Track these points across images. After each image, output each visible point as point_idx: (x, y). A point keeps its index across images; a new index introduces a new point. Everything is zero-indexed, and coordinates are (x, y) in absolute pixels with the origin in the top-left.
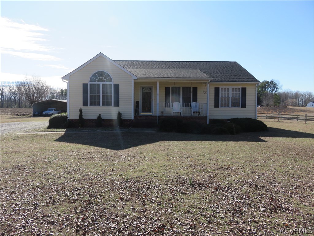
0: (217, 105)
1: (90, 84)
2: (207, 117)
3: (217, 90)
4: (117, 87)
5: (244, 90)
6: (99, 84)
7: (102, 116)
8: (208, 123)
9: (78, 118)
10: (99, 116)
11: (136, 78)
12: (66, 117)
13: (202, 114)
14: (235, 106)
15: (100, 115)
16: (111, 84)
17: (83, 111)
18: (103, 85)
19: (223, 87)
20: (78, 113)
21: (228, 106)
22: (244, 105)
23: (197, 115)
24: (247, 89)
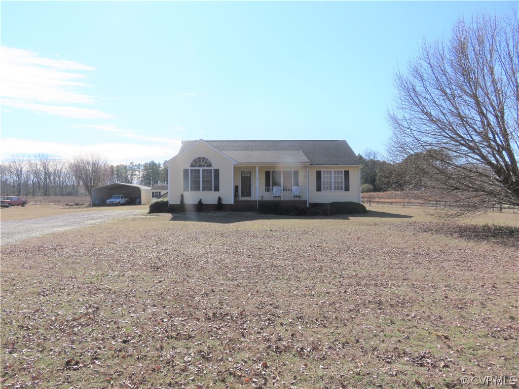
0: (319, 189)
1: (191, 170)
2: (306, 201)
3: (319, 174)
4: (217, 172)
5: (347, 173)
6: (199, 170)
7: (202, 201)
8: (308, 206)
9: (179, 203)
10: (200, 202)
11: (236, 163)
12: (167, 202)
13: (303, 199)
14: (338, 189)
15: (201, 200)
16: (211, 170)
17: (184, 196)
18: (203, 170)
19: (325, 170)
20: (180, 198)
21: (331, 189)
22: (347, 189)
23: (298, 199)
24: (350, 172)
